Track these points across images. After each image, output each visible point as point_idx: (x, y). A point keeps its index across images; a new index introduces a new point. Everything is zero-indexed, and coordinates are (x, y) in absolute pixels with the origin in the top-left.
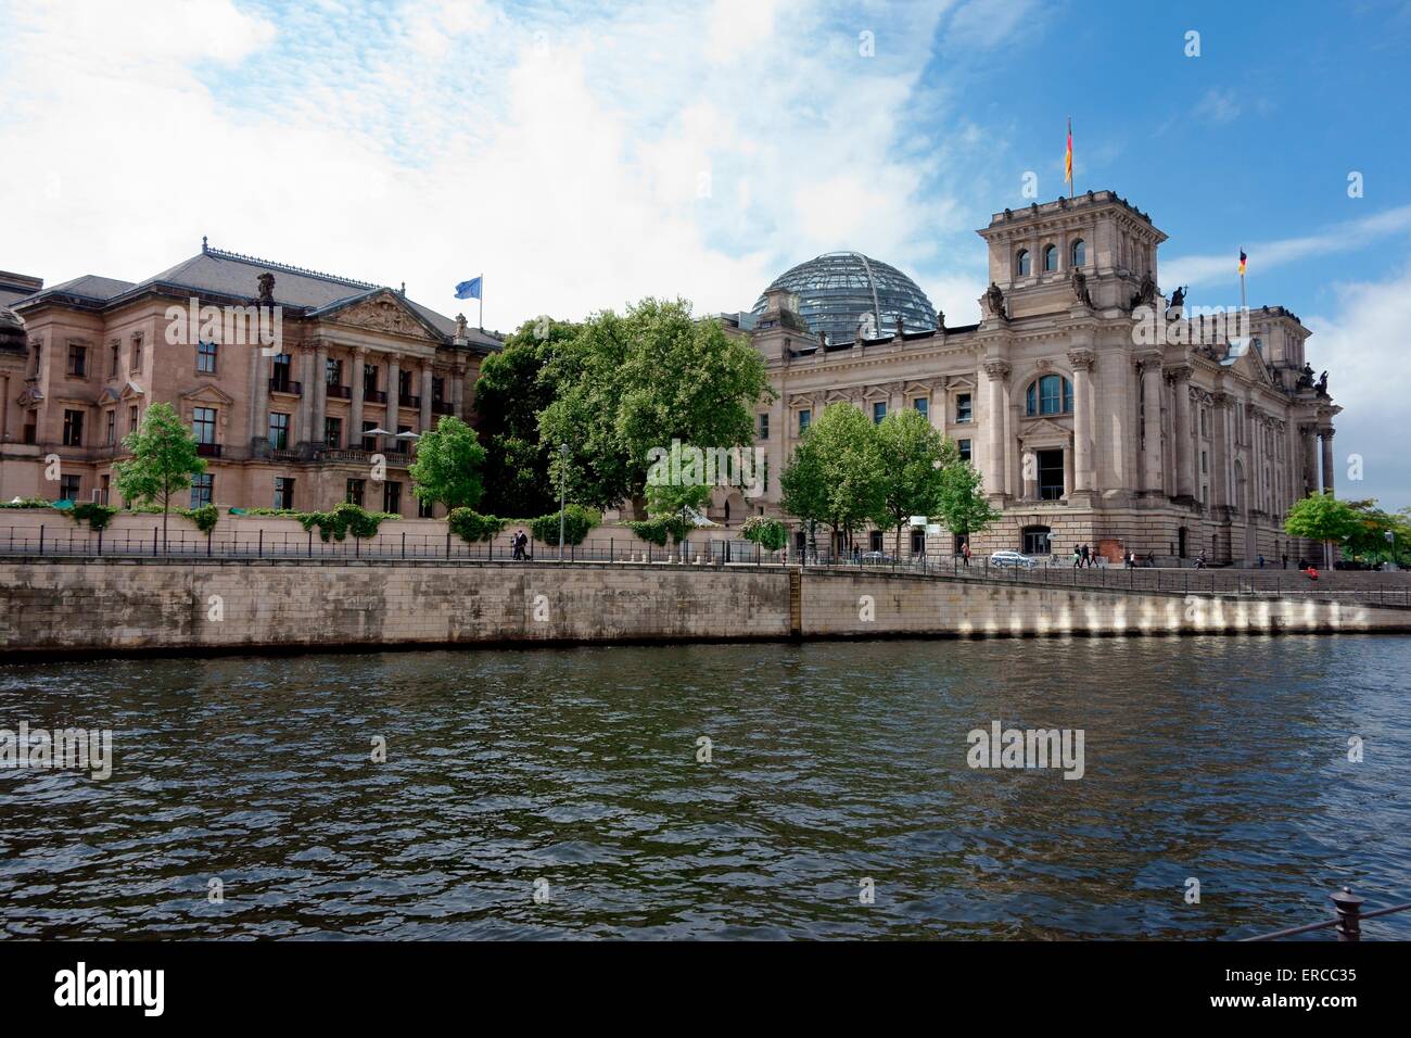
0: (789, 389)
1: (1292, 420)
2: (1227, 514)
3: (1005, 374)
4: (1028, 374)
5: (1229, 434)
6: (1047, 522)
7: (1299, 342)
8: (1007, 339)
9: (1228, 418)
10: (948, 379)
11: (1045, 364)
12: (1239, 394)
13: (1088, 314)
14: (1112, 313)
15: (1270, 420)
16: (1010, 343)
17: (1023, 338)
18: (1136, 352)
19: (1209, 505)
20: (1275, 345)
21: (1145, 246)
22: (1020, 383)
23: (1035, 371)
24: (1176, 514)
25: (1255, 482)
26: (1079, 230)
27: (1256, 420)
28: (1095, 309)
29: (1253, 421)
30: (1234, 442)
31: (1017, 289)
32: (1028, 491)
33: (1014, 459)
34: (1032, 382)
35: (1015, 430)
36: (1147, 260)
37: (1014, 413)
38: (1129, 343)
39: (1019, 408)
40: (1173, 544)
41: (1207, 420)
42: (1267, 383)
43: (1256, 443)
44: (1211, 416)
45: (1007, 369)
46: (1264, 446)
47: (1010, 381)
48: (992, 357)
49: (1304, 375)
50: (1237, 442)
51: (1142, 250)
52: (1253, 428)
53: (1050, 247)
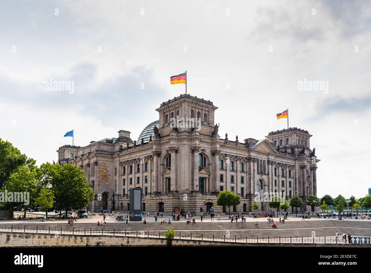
0: (121, 160)
1: (297, 165)
2: (251, 197)
3: (159, 155)
4: (165, 154)
5: (254, 170)
6: (163, 201)
7: (306, 139)
8: (157, 143)
9: (254, 165)
10: (151, 156)
11: (167, 151)
12: (263, 157)
13: (175, 135)
14: (183, 134)
15: (284, 165)
16: (160, 145)
17: (163, 143)
18: (192, 146)
19: (245, 194)
20: (293, 140)
21: (208, 111)
22: (163, 157)
23: (166, 153)
24: (205, 198)
25: (271, 186)
26: (178, 107)
27: (272, 165)
28: (179, 133)
29: (270, 166)
30: (258, 173)
31: (163, 127)
32: (165, 191)
33: (162, 181)
34: (167, 157)
35: (162, 172)
36: (209, 116)
37: (162, 167)
38: (190, 143)
39: (163, 165)
40: (202, 208)
41: (245, 167)
42: (276, 153)
43: (272, 173)
44: (247, 165)
45: (159, 153)
46: (281, 174)
47: (161, 157)
48: (154, 149)
49: (302, 149)
50: (262, 173)
51: (207, 112)
52: (271, 168)
53: (173, 113)
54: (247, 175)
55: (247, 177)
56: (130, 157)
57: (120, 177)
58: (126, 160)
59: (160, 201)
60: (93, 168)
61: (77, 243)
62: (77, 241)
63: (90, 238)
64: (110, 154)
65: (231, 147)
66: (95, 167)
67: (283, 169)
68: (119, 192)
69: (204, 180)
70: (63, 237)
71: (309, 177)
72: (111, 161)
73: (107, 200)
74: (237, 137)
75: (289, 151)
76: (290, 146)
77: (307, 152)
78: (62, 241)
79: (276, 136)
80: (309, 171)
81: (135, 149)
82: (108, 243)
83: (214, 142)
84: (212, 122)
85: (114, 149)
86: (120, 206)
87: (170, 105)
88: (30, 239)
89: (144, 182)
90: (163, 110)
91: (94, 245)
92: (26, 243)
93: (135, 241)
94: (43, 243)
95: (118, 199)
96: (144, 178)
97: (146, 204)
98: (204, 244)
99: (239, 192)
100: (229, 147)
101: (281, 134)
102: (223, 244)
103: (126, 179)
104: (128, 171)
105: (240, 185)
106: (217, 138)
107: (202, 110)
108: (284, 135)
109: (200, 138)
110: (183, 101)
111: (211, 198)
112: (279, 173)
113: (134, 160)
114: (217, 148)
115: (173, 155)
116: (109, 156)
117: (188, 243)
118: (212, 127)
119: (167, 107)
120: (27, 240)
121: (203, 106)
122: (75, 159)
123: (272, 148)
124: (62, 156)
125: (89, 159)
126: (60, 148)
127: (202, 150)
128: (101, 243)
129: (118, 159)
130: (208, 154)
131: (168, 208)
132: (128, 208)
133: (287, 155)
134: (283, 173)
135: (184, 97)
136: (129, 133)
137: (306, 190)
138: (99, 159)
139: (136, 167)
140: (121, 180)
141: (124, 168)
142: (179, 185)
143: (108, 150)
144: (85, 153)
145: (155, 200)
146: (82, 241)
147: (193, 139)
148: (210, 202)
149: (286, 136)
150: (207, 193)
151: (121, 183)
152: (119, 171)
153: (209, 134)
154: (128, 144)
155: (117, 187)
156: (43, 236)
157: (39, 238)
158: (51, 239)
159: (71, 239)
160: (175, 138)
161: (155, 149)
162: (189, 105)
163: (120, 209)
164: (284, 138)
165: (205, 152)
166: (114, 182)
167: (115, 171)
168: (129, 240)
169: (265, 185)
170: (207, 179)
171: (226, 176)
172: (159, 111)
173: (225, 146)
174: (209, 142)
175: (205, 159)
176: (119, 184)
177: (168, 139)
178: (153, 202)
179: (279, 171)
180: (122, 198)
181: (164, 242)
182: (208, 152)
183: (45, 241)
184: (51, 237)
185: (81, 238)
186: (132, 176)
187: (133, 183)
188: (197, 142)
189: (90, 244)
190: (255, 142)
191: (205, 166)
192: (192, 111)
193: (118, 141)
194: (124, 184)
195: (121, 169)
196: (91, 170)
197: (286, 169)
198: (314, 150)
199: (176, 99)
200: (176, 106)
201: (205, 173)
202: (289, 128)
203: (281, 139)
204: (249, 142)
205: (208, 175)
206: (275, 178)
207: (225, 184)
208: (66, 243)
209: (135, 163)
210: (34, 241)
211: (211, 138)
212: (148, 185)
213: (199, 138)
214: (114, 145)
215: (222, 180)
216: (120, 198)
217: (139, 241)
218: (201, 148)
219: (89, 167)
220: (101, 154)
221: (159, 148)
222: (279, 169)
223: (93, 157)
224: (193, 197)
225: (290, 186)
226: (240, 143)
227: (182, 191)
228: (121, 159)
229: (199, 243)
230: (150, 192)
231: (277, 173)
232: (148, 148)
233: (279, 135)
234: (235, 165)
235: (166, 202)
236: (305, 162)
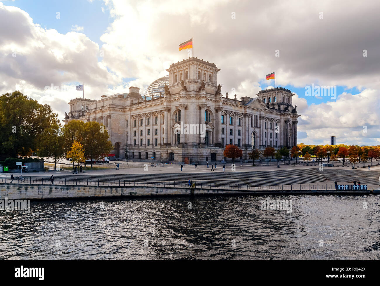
0: (132, 114)
1: (282, 119)
2: (246, 147)
3: (169, 110)
4: (174, 110)
5: (249, 125)
6: (174, 152)
7: (290, 97)
8: (168, 100)
9: (249, 120)
10: (161, 111)
11: (177, 107)
12: (256, 113)
13: (185, 93)
14: (192, 93)
15: (272, 119)
16: (170, 101)
17: (173, 100)
18: (199, 104)
19: (241, 144)
20: (279, 98)
21: (212, 72)
22: (173, 113)
23: (176, 109)
24: (210, 149)
25: (262, 137)
26: (187, 69)
27: (263, 120)
28: (188, 91)
29: (262, 120)
30: (252, 126)
31: (173, 86)
32: (174, 143)
33: (171, 134)
34: (176, 113)
35: (171, 126)
36: (213, 77)
37: (171, 121)
38: (197, 101)
39: (173, 119)
40: (208, 158)
41: (241, 121)
42: (266, 110)
43: (263, 127)
44: (243, 120)
45: (169, 109)
46: (269, 127)
47: (171, 112)
48: (164, 106)
49: (287, 106)
50: (255, 127)
51: (211, 74)
52: (261, 122)
53: (182, 74)
54: (243, 128)
55: (243, 130)
56: (141, 111)
57: (131, 128)
58: (137, 114)
59: (171, 151)
60: (107, 120)
61: (113, 193)
62: (112, 192)
63: (124, 189)
64: (121, 108)
65: (231, 104)
66: (108, 119)
67: (271, 123)
68: (130, 142)
69: (209, 133)
70: (100, 189)
71: (291, 130)
72: (122, 115)
73: (119, 149)
74: (235, 96)
75: (276, 107)
76: (277, 103)
77: (290, 108)
78: (99, 192)
79: (265, 94)
80: (291, 125)
81: (145, 105)
82: (140, 193)
83: (218, 100)
84: (215, 82)
85: (125, 103)
86: (131, 155)
87: (180, 66)
88: (70, 191)
89: (154, 134)
90: (173, 70)
91: (128, 195)
92: (67, 194)
93: (163, 191)
94: (82, 194)
95: (130, 148)
96: (154, 130)
97: (156, 154)
98: (221, 192)
99: (237, 143)
100: (229, 104)
101: (270, 93)
102: (237, 192)
103: (137, 131)
104: (139, 124)
105: (238, 137)
106: (220, 97)
107: (207, 72)
108: (272, 93)
109: (207, 97)
110: (192, 64)
111: (216, 149)
112: (268, 127)
113: (144, 114)
114: (220, 105)
115: (183, 111)
116: (121, 110)
117: (209, 192)
118: (216, 87)
119: (177, 68)
120: (68, 191)
121: (208, 68)
122: (88, 112)
123: (263, 105)
124: (73, 108)
125: (103, 112)
126: (71, 100)
127: (207, 107)
128: (133, 193)
129: (129, 113)
130: (212, 110)
131: (178, 158)
132: (139, 156)
133: (275, 111)
134: (271, 126)
135: (192, 60)
136: (139, 89)
137: (289, 140)
138: (112, 112)
139: (147, 121)
140: (132, 131)
141: (135, 120)
142: (187, 137)
143: (119, 104)
144: (98, 107)
145: (166, 151)
146: (117, 192)
147: (200, 97)
148: (214, 152)
149: (273, 94)
150: (211, 145)
151: (132, 134)
152: (130, 123)
153: (213, 93)
154: (139, 99)
155: (129, 138)
156: (82, 188)
157: (78, 189)
158: (90, 190)
159: (107, 190)
160: (185, 97)
161: (166, 105)
162: (196, 67)
163: (131, 157)
164: (272, 96)
165: (210, 109)
166: (126, 133)
167: (126, 123)
168: (158, 190)
169: (257, 137)
170: (211, 133)
171: (227, 130)
172: (169, 72)
173: (226, 103)
174: (213, 100)
175: (209, 114)
176: (130, 135)
177: (179, 97)
178: (164, 153)
179: (268, 124)
180: (133, 148)
181: (187, 192)
182: (212, 109)
183: (84, 192)
184: (89, 189)
185: (116, 189)
186: (143, 128)
187: (144, 134)
188: (204, 100)
189: (124, 194)
190: (250, 100)
191: (209, 121)
192: (199, 72)
193: (129, 97)
194: (135, 135)
195: (132, 122)
196: (105, 122)
197: (274, 123)
198: (296, 107)
199: (185, 61)
200: (185, 68)
201: (210, 127)
202: (276, 88)
203: (269, 97)
204: (245, 100)
205: (212, 129)
206: (265, 131)
207: (226, 136)
208: (103, 194)
209: (145, 117)
210: (74, 193)
211: (215, 97)
212: (158, 137)
213: (205, 97)
214: (125, 100)
215: (223, 133)
216: (131, 147)
217: (166, 190)
218: (208, 106)
219: (103, 119)
220: (114, 108)
221: (169, 104)
222: (268, 123)
223: (106, 111)
224: (201, 148)
225: (276, 137)
226: (238, 101)
227: (191, 143)
228: (132, 112)
229: (218, 192)
230: (160, 143)
231: (267, 126)
232: (158, 104)
233: (268, 93)
234: (234, 120)
235: (176, 153)
236: (289, 117)
